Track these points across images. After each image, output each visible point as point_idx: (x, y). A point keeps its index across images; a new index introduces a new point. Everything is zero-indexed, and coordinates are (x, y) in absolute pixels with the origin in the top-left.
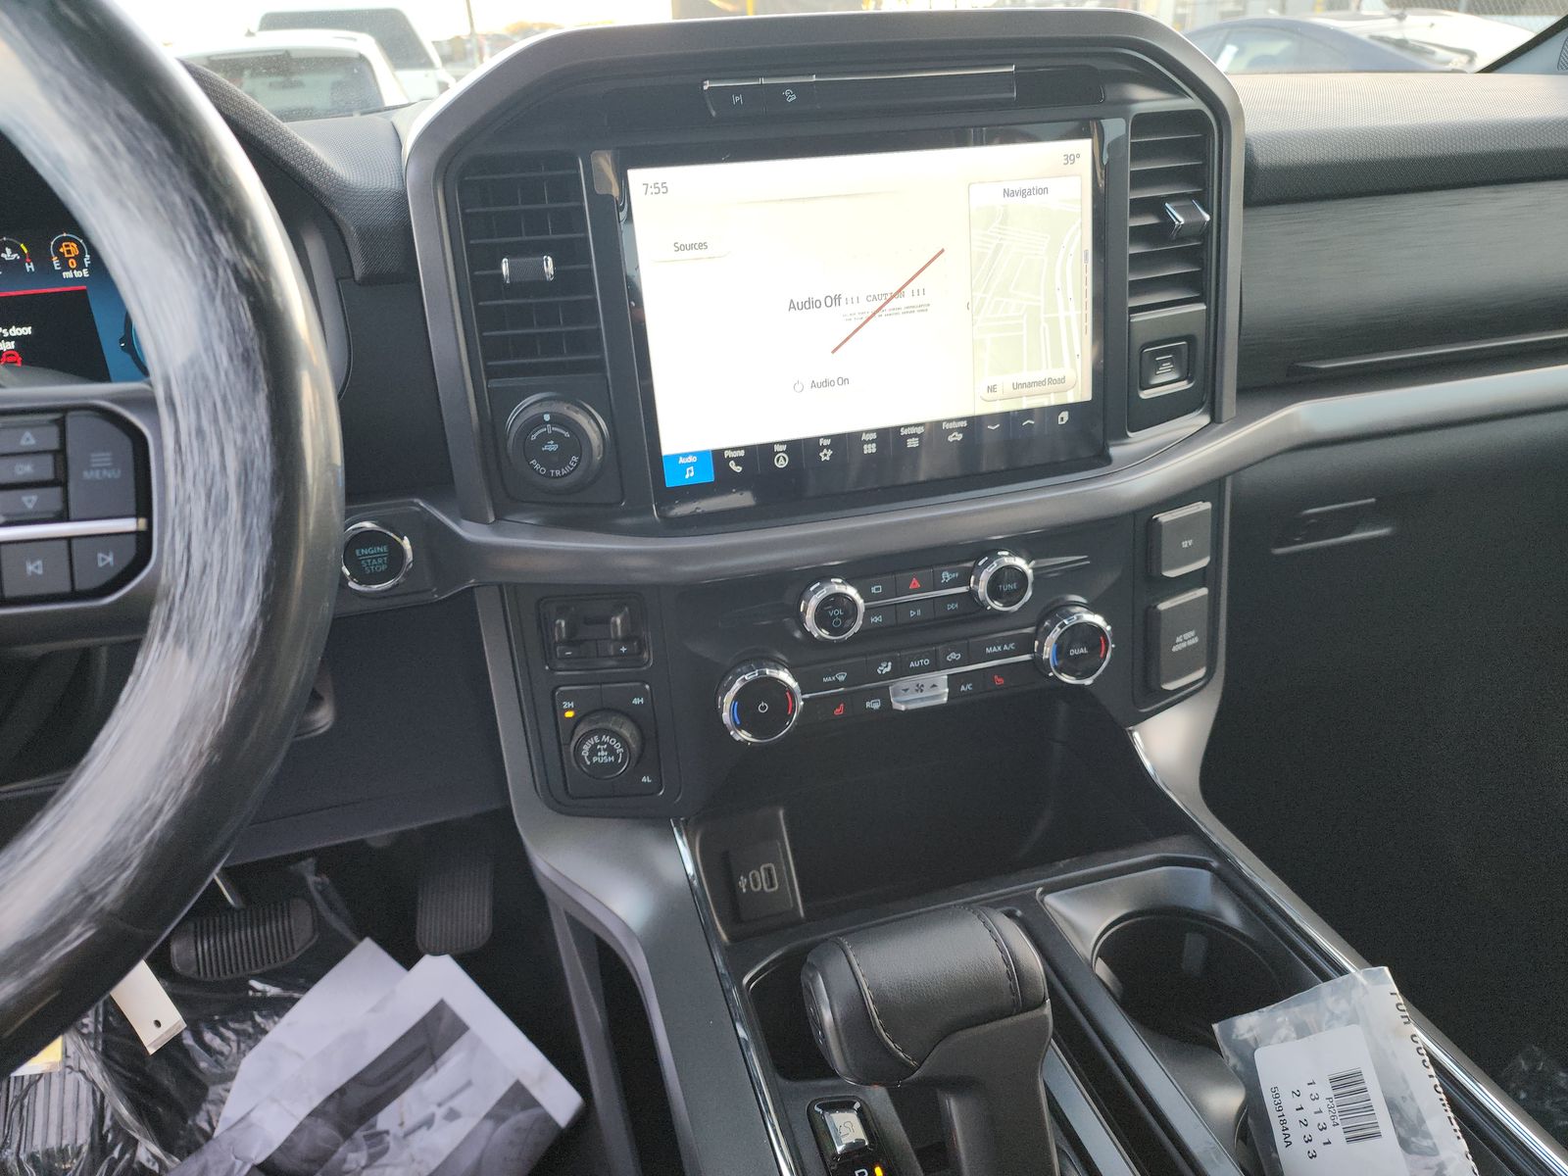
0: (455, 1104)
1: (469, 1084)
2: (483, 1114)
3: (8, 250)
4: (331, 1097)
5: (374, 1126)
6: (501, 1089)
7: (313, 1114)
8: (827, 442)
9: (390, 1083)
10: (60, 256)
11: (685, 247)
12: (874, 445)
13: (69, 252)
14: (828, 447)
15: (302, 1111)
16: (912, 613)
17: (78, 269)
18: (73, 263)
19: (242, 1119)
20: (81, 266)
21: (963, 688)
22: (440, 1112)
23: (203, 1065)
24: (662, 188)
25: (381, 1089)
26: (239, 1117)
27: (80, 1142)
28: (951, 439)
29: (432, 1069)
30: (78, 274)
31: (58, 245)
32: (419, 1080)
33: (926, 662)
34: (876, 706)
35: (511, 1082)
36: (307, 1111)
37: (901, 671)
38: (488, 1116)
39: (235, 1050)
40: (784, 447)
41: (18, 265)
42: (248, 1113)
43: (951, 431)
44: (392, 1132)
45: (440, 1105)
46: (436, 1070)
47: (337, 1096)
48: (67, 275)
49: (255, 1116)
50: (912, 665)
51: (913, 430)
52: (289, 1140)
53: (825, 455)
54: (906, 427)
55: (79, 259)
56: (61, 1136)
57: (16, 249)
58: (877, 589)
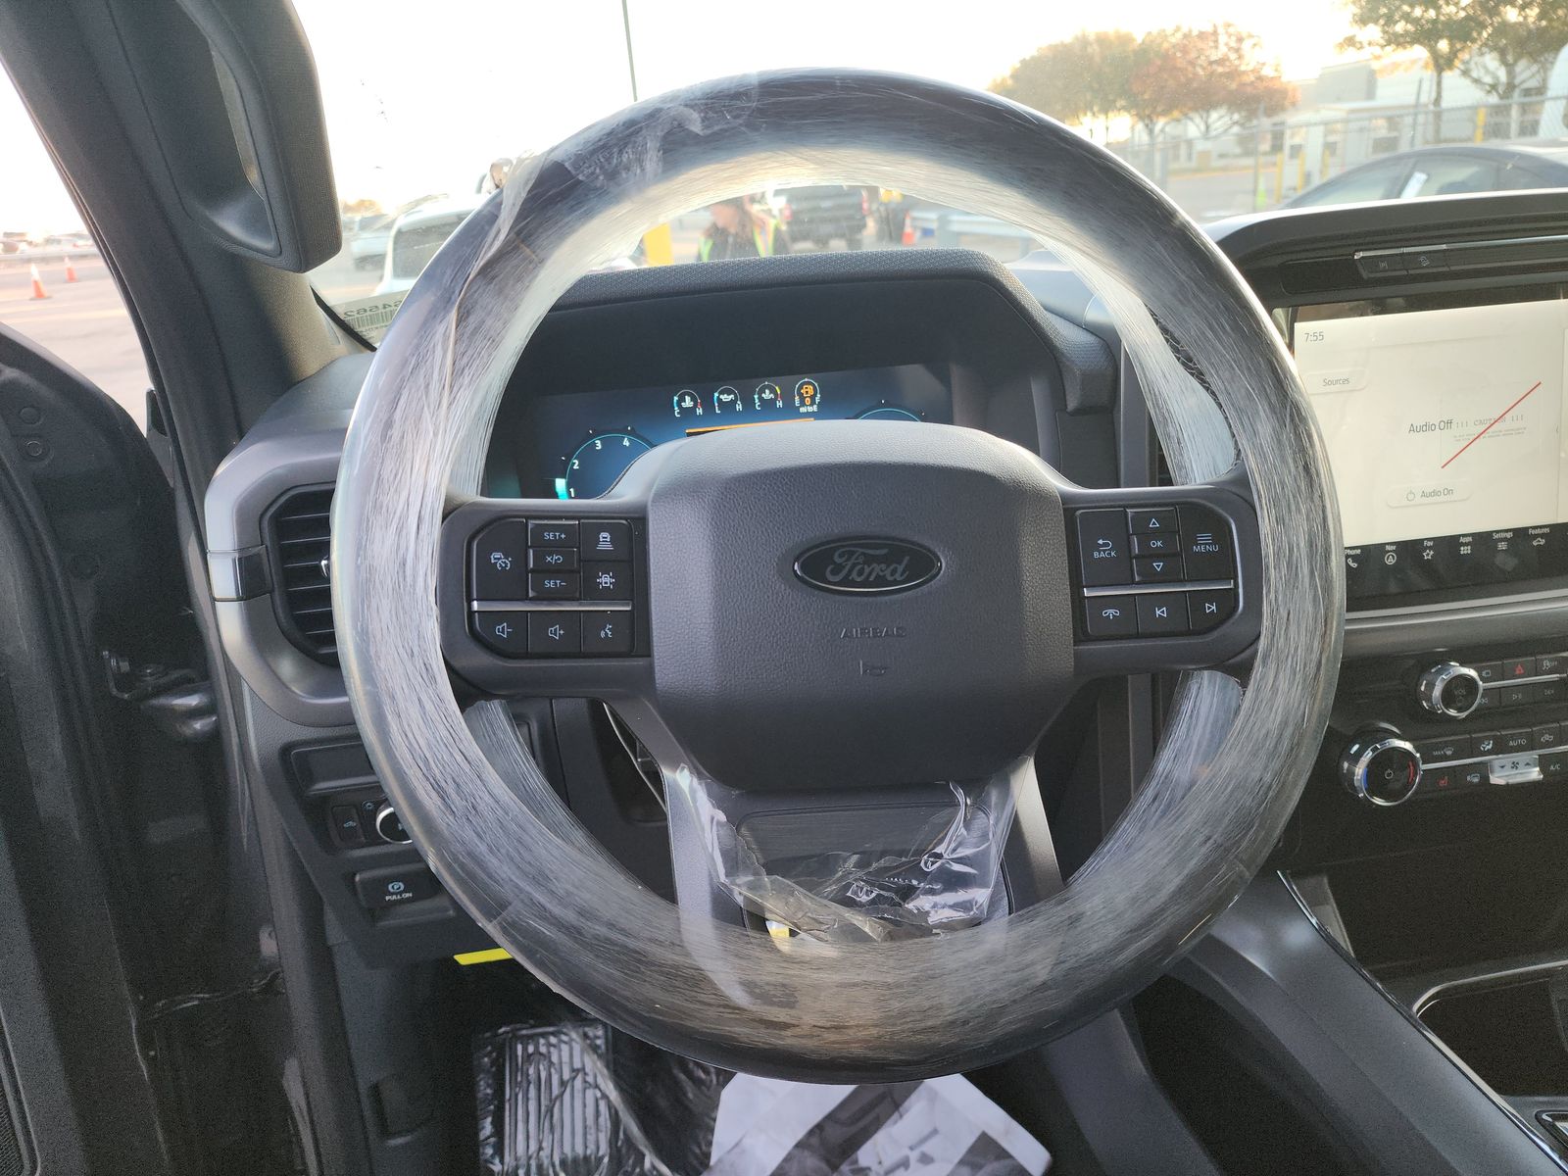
0: (926, 1148)
1: (935, 1132)
2: (956, 1160)
3: (767, 391)
4: (811, 1133)
5: (856, 1162)
6: (969, 1140)
7: (799, 1145)
8: (1430, 544)
9: (861, 1124)
10: (801, 395)
11: (1332, 382)
12: (1469, 547)
13: (807, 392)
14: (1430, 548)
15: (789, 1143)
16: (1515, 697)
17: (810, 405)
18: (808, 401)
19: (737, 1145)
20: (812, 405)
21: (1552, 768)
22: (914, 1156)
23: (690, 1095)
24: (1319, 336)
25: (853, 1129)
26: (733, 1144)
27: (601, 1153)
28: (1535, 543)
29: (896, 1115)
30: (810, 409)
31: (801, 387)
32: (889, 1122)
33: (1523, 742)
34: (1476, 780)
35: (977, 1134)
36: (794, 1143)
37: (1501, 748)
38: (962, 1162)
39: (715, 1081)
40: (1394, 548)
41: (773, 402)
42: (740, 1141)
43: (1536, 536)
44: (873, 1169)
45: (911, 1148)
46: (901, 1116)
47: (817, 1131)
48: (803, 410)
49: (747, 1142)
50: (1511, 744)
51: (1503, 535)
52: (780, 1168)
53: (1428, 555)
54: (1497, 532)
55: (813, 398)
56: (586, 1147)
57: (773, 391)
58: (1488, 673)
